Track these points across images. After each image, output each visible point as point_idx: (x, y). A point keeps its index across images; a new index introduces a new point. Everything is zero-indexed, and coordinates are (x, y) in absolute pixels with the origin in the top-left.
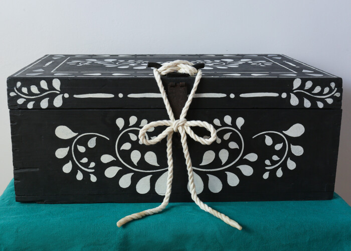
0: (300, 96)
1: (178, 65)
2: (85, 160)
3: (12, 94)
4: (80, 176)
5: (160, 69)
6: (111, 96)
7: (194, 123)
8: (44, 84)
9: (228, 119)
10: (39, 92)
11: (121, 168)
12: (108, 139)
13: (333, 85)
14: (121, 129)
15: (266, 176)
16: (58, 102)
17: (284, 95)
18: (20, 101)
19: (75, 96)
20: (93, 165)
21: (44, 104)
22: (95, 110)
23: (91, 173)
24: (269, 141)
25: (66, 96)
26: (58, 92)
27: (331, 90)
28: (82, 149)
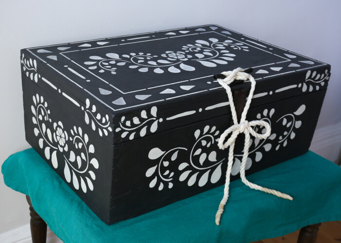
0: (308, 84)
1: (237, 74)
2: (167, 172)
3: (118, 130)
4: (161, 187)
5: (225, 79)
6: (193, 112)
7: (254, 123)
8: (144, 114)
9: (265, 112)
10: (140, 123)
11: (191, 171)
12: (187, 150)
13: (326, 71)
14: (197, 138)
15: (277, 148)
16: (154, 128)
17: (300, 85)
18: (124, 135)
19: (168, 119)
20: (172, 174)
21: (143, 133)
22: (181, 128)
23: (170, 182)
24: (285, 122)
25: (161, 120)
26: (155, 119)
27: (325, 76)
28: (166, 164)
